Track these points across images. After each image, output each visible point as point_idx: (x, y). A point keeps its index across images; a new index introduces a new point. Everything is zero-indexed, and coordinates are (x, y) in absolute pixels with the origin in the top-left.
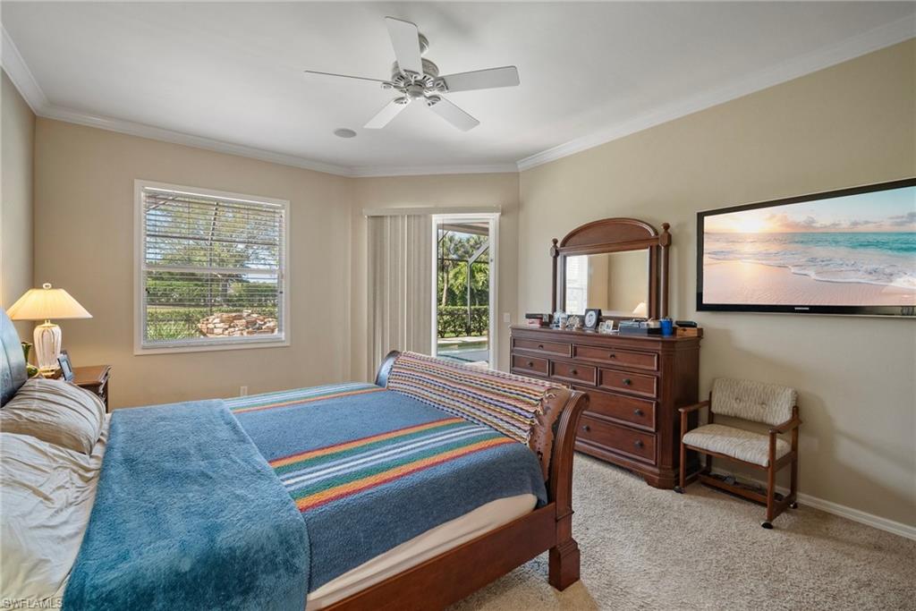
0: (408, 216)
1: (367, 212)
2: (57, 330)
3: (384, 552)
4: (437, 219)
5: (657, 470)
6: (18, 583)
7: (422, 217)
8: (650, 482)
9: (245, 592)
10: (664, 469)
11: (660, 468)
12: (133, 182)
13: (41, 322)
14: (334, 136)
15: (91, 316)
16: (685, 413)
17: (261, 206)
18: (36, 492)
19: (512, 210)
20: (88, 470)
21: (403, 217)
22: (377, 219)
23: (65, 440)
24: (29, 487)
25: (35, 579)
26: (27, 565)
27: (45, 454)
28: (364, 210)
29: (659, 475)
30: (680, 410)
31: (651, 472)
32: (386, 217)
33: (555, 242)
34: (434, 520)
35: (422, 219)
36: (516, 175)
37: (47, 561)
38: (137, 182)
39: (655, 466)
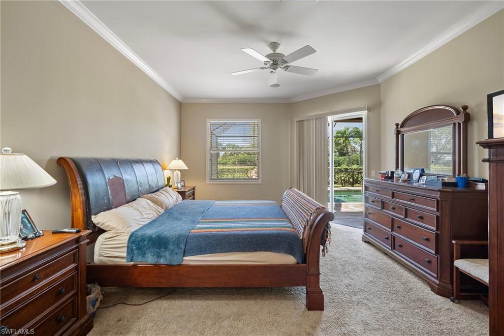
0: (315, 119)
1: (296, 120)
2: (179, 173)
3: (211, 253)
4: (330, 119)
5: (437, 282)
6: (124, 229)
7: (322, 119)
8: (433, 289)
9: (166, 248)
10: (442, 281)
11: (440, 281)
12: (206, 121)
13: (176, 170)
14: (271, 88)
15: (187, 168)
16: (456, 244)
17: (249, 122)
18: (140, 213)
19: (375, 108)
20: (160, 213)
21: (313, 119)
22: (301, 122)
23: (159, 204)
24: (139, 211)
25: (128, 229)
26: (127, 226)
27: (149, 205)
28: (294, 119)
29: (438, 285)
30: (453, 242)
31: (434, 282)
32: (305, 120)
33: (397, 125)
34: (233, 249)
35: (323, 120)
36: (378, 86)
37: (132, 226)
38: (207, 120)
39: (437, 278)
